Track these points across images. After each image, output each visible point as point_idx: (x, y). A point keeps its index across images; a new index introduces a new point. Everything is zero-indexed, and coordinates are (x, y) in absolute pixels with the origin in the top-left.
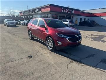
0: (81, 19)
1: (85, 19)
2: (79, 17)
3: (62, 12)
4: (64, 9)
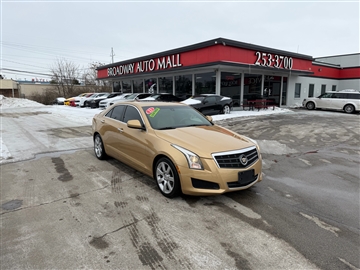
0: (312, 87)
1: (324, 87)
2: (306, 82)
3: (257, 63)
4: (264, 54)
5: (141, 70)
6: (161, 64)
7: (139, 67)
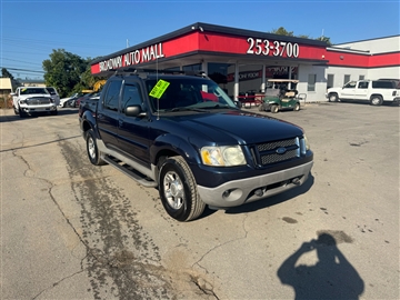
1: (347, 77)
3: (250, 52)
4: (259, 41)
5: (128, 63)
6: (146, 55)
7: (126, 60)
